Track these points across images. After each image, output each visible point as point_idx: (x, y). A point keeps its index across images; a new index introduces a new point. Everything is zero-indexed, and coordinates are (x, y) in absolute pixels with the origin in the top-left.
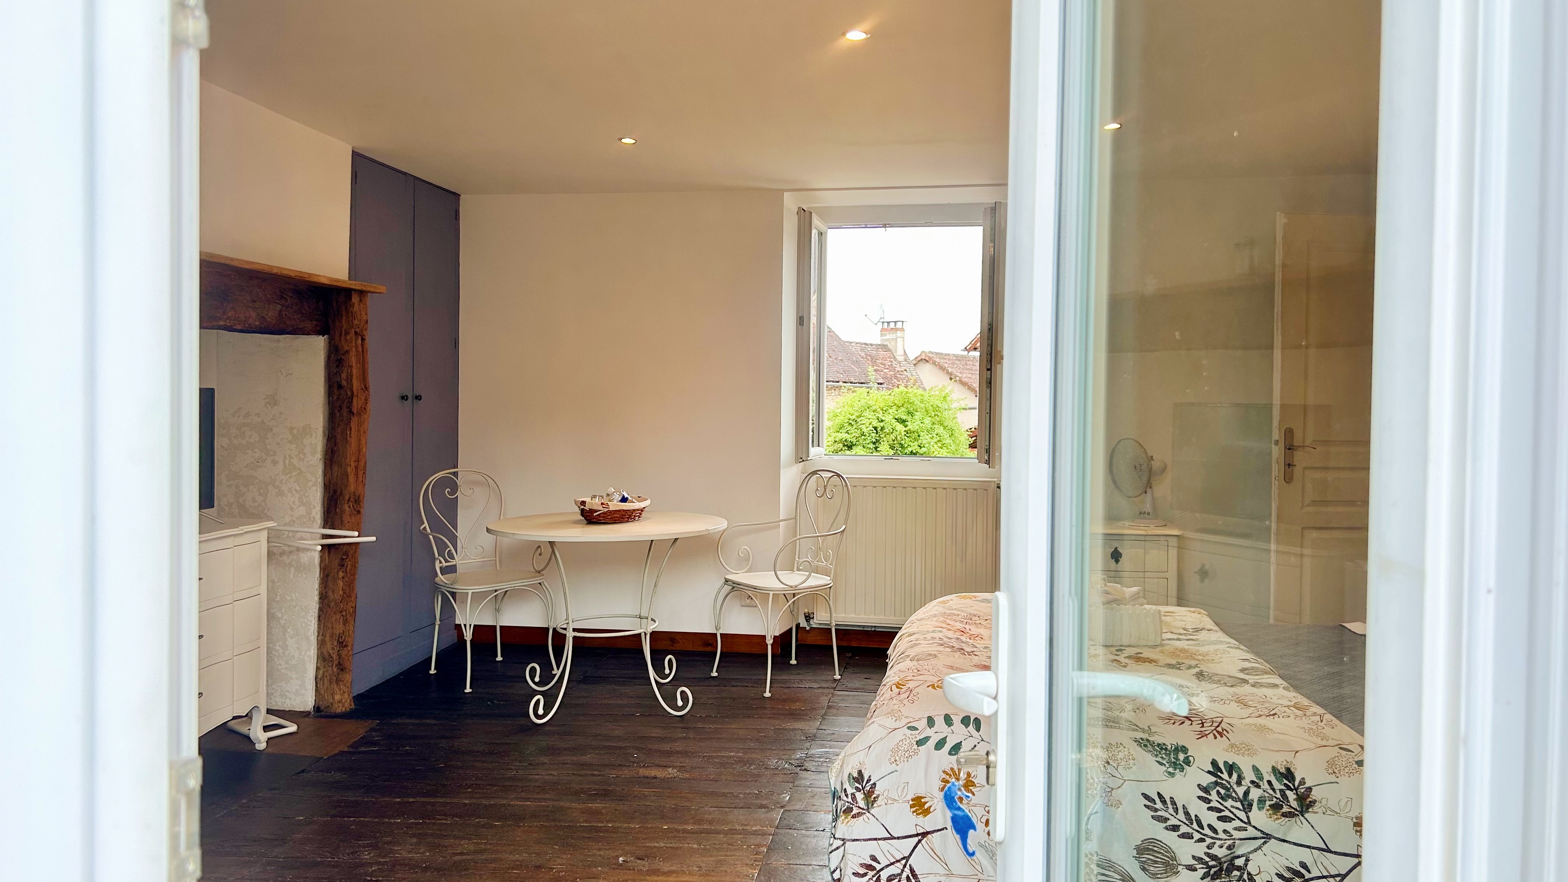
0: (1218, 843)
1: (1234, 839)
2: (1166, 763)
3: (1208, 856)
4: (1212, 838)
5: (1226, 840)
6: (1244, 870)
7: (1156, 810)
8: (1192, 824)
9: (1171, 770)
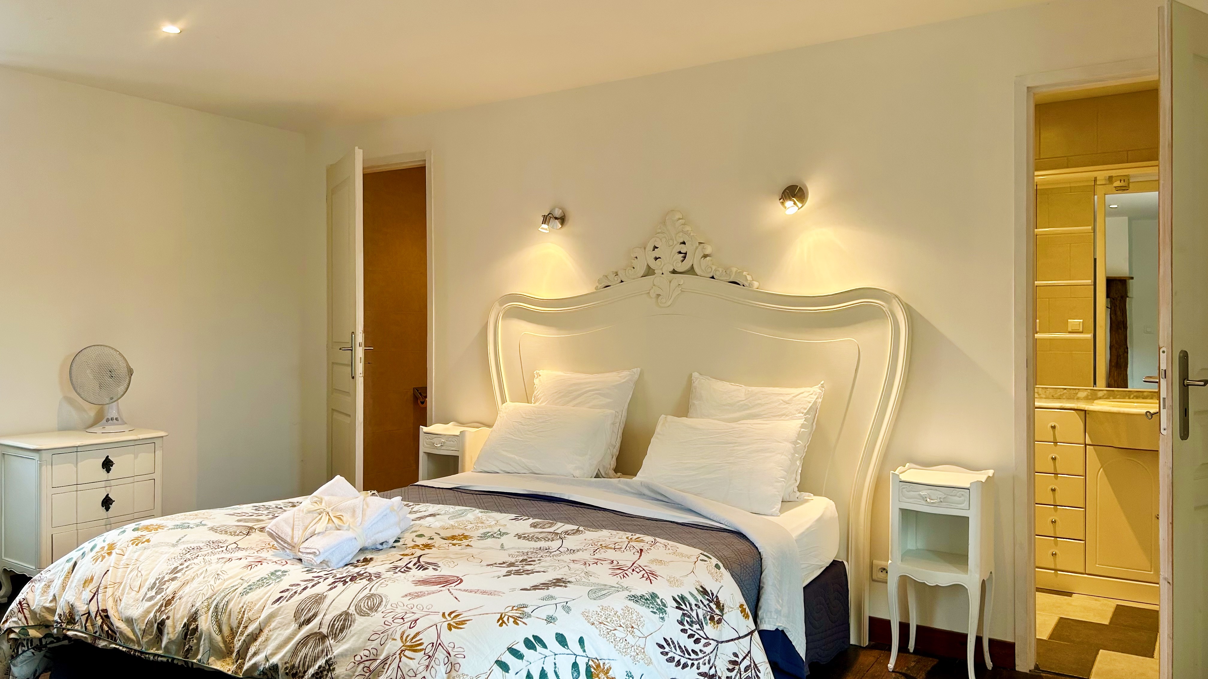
0: (701, 661)
1: (708, 654)
2: (656, 611)
3: (701, 676)
4: (697, 660)
5: (703, 657)
6: (716, 676)
7: (667, 653)
8: (684, 654)
9: (661, 615)
